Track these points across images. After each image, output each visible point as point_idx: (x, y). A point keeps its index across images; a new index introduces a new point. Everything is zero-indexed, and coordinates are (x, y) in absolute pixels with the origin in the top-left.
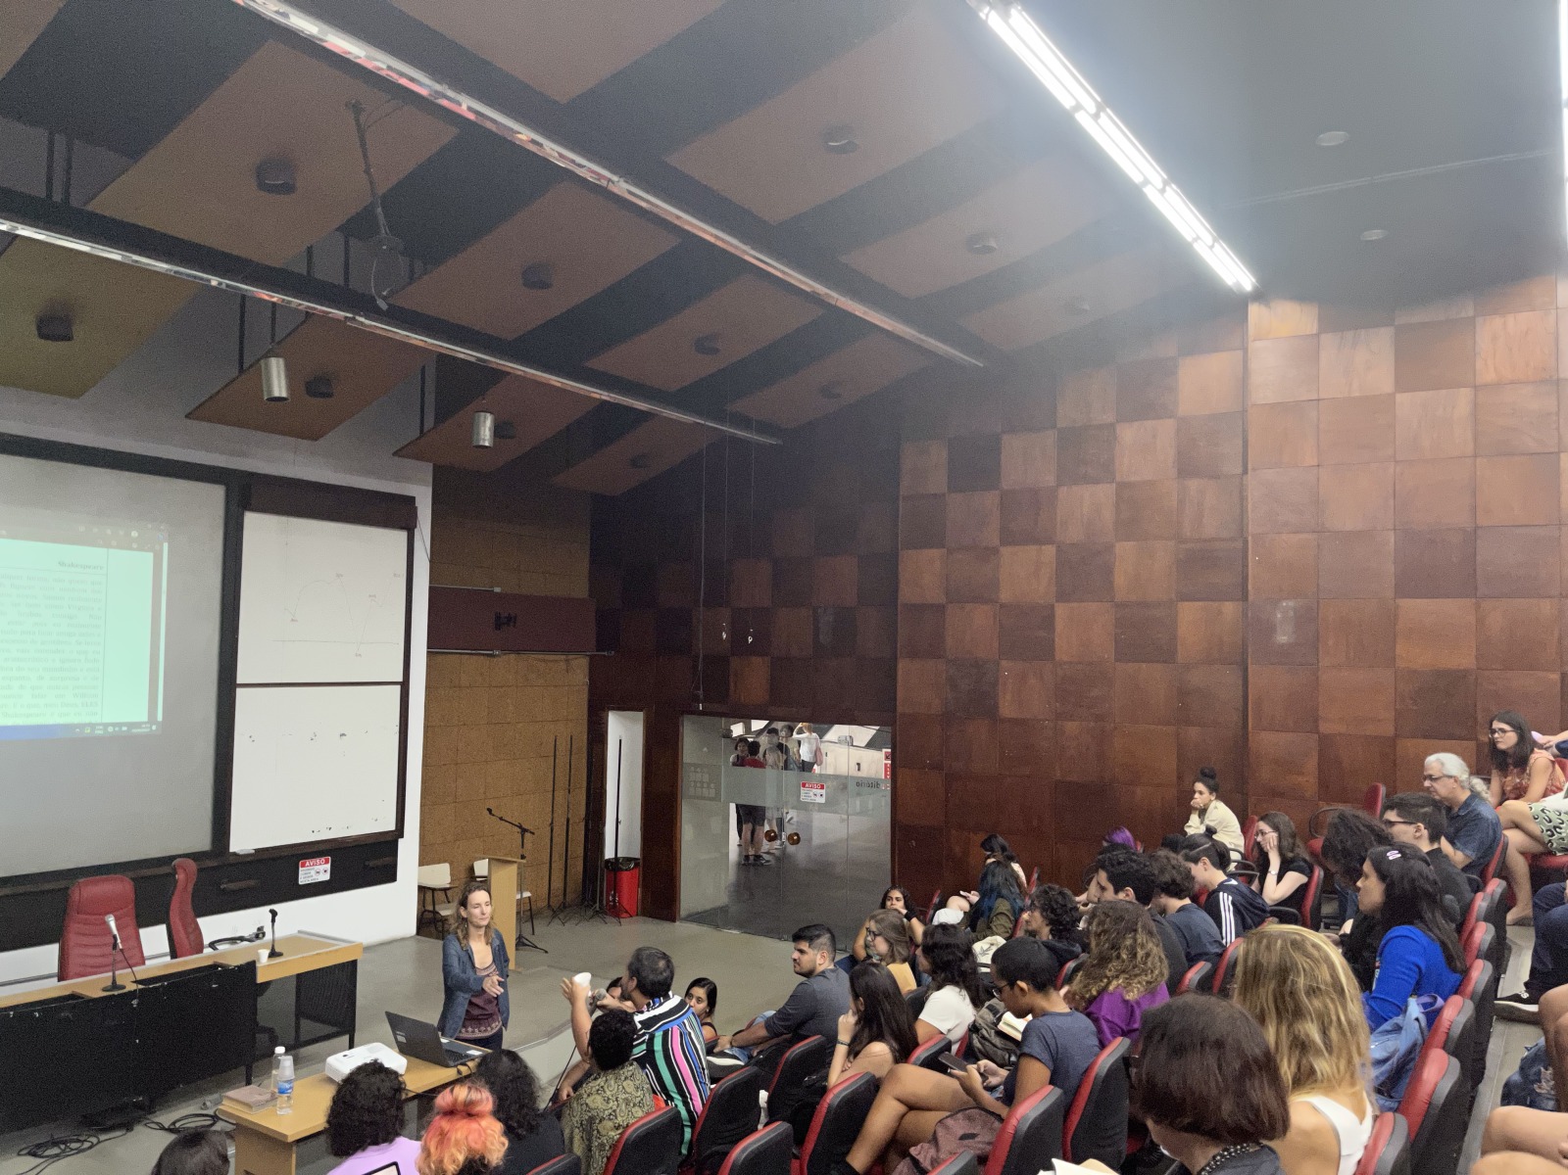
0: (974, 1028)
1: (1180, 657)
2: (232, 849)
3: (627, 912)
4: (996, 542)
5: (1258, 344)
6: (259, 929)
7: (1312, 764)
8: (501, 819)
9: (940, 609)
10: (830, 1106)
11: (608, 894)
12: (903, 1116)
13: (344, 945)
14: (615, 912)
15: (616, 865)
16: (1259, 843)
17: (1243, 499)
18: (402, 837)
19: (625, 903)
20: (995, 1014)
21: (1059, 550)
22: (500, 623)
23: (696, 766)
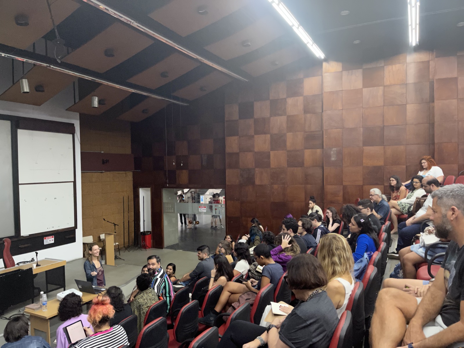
0: (249, 271)
1: (305, 166)
2: (22, 235)
3: (148, 247)
4: (254, 134)
5: (326, 74)
6: (32, 259)
7: (341, 194)
8: (108, 221)
9: (237, 154)
10: (209, 295)
11: (142, 243)
12: (230, 296)
13: (60, 261)
14: (145, 247)
15: (144, 233)
16: (327, 216)
17: (322, 120)
18: (77, 228)
19: (148, 244)
20: (255, 266)
21: (271, 136)
22: (104, 162)
23: (167, 203)
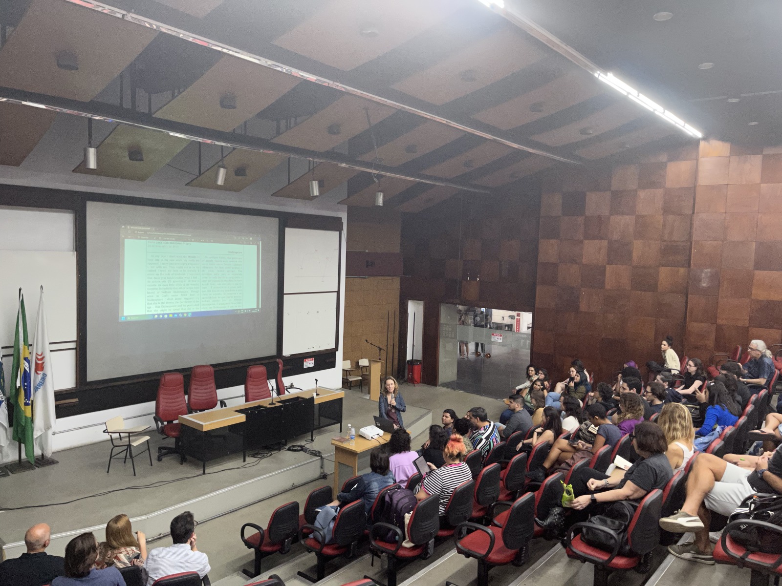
1: (659, 290)
2: (284, 354)
3: (416, 381)
4: (582, 238)
5: (703, 159)
7: (713, 337)
8: (371, 344)
9: (555, 265)
11: (408, 375)
12: (560, 454)
13: (338, 392)
14: (412, 381)
15: (412, 362)
17: (691, 224)
18: (337, 351)
19: (416, 378)
21: (609, 243)
22: (368, 265)
23: (446, 324)
